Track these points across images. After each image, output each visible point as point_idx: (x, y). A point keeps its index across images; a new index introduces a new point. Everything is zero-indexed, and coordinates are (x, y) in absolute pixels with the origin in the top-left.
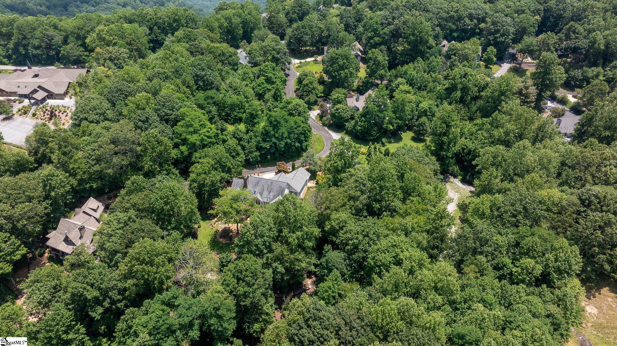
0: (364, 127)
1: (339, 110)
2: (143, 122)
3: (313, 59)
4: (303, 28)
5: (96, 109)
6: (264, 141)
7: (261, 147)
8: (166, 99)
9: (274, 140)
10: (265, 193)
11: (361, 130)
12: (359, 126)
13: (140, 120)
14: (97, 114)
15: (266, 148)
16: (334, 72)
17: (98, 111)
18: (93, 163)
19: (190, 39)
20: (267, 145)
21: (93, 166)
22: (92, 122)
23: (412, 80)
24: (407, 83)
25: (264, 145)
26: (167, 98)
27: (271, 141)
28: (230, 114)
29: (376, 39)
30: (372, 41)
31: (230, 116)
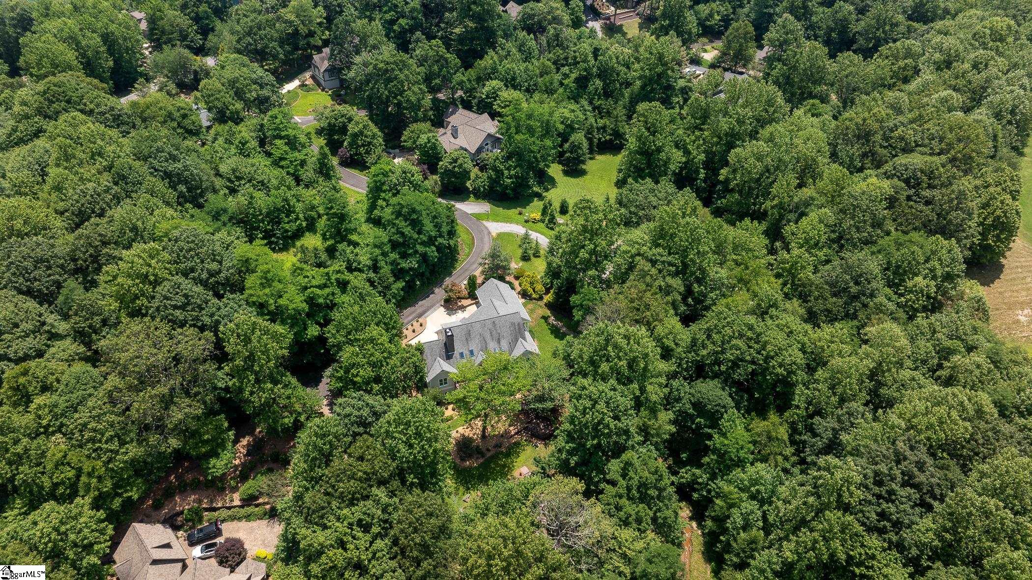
0: (517, 177)
1: (459, 161)
2: (183, 307)
3: (296, 83)
4: (260, 29)
5: (16, 326)
6: (404, 256)
7: (402, 269)
8: (193, 242)
9: (420, 249)
10: (492, 345)
11: (512, 183)
12: (507, 178)
13: (175, 307)
14: (27, 336)
15: (411, 269)
16: (395, 97)
17: (24, 326)
18: (115, 445)
19: (68, 102)
20: (412, 263)
21: (117, 452)
22: (26, 358)
23: (514, 79)
24: (507, 86)
25: (404, 265)
26: (193, 238)
27: (416, 252)
28: (272, 230)
29: (403, 21)
30: (395, 27)
31: (274, 235)
